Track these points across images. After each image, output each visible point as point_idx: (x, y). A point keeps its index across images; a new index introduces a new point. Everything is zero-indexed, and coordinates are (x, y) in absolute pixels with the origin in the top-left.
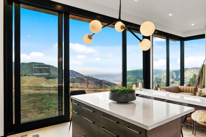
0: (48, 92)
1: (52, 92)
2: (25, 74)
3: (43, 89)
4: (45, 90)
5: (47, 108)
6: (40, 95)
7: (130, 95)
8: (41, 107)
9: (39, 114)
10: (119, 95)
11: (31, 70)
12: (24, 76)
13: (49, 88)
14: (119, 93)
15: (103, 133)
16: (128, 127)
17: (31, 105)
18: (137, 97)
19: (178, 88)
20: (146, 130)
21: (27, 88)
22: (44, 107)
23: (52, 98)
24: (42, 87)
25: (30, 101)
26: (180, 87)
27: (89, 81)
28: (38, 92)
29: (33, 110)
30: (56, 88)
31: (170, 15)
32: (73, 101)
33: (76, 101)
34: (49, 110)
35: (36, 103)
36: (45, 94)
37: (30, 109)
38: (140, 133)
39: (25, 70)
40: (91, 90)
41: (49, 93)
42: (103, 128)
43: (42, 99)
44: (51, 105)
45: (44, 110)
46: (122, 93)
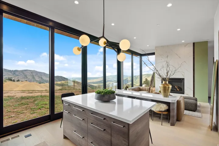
0: (40, 95)
1: (43, 94)
2: (18, 80)
3: (35, 92)
4: (37, 93)
5: (40, 109)
6: (32, 97)
7: (112, 96)
8: (34, 107)
9: (32, 114)
10: (103, 96)
11: (24, 76)
12: (17, 81)
13: (41, 91)
14: (104, 94)
15: (91, 127)
16: (114, 122)
17: (23, 106)
18: (116, 97)
19: (139, 87)
20: (128, 124)
21: (20, 92)
22: (36, 108)
23: (44, 99)
24: (34, 90)
25: (22, 104)
26: (140, 87)
27: (75, 84)
28: (31, 95)
29: (25, 111)
30: (47, 91)
31: (135, 38)
32: (64, 102)
33: (67, 102)
34: (41, 109)
35: (29, 105)
36: (37, 97)
37: (22, 111)
38: (124, 126)
39: (18, 77)
40: (77, 91)
41: (42, 95)
42: (92, 123)
43: (34, 101)
44: (43, 105)
45: (37, 110)
46: (106, 94)
